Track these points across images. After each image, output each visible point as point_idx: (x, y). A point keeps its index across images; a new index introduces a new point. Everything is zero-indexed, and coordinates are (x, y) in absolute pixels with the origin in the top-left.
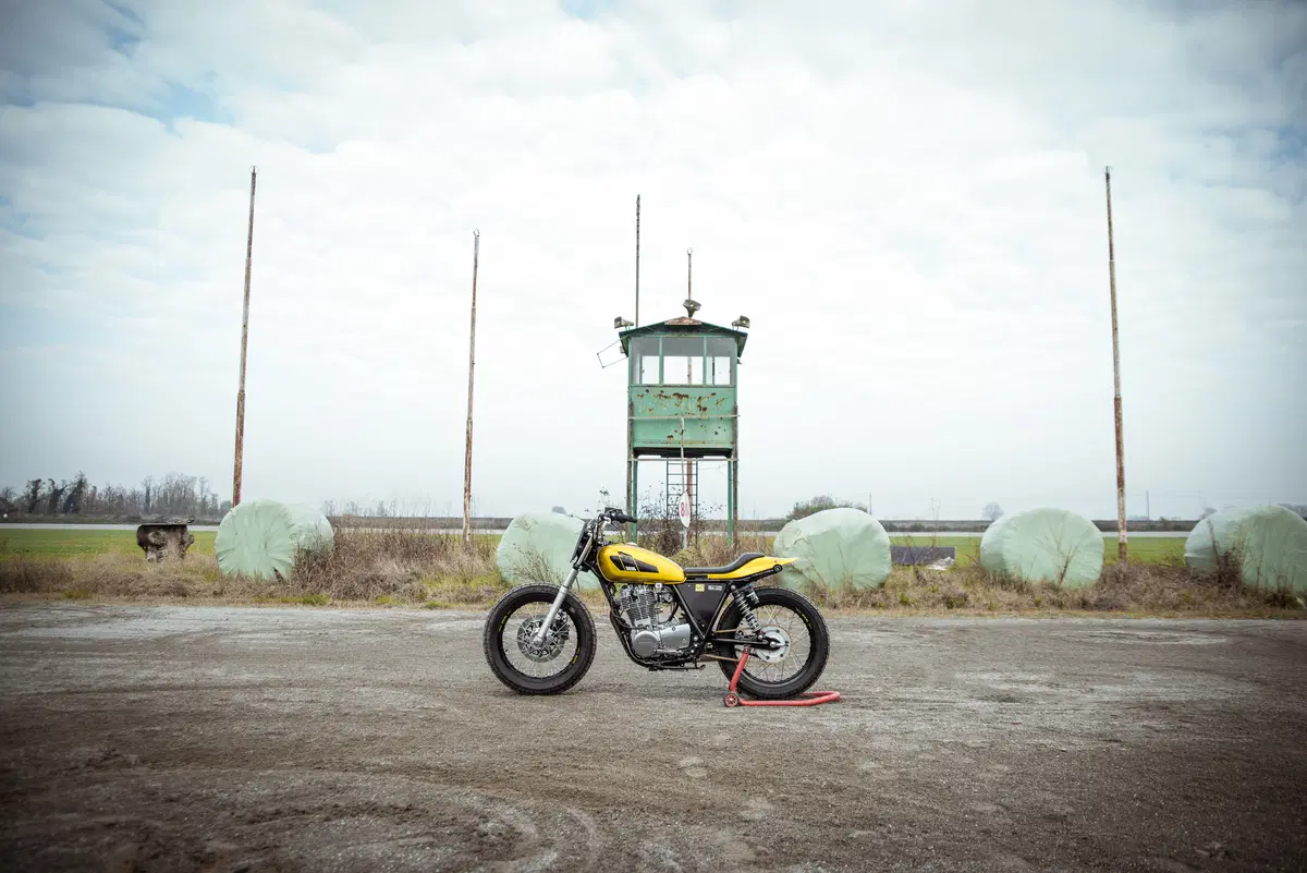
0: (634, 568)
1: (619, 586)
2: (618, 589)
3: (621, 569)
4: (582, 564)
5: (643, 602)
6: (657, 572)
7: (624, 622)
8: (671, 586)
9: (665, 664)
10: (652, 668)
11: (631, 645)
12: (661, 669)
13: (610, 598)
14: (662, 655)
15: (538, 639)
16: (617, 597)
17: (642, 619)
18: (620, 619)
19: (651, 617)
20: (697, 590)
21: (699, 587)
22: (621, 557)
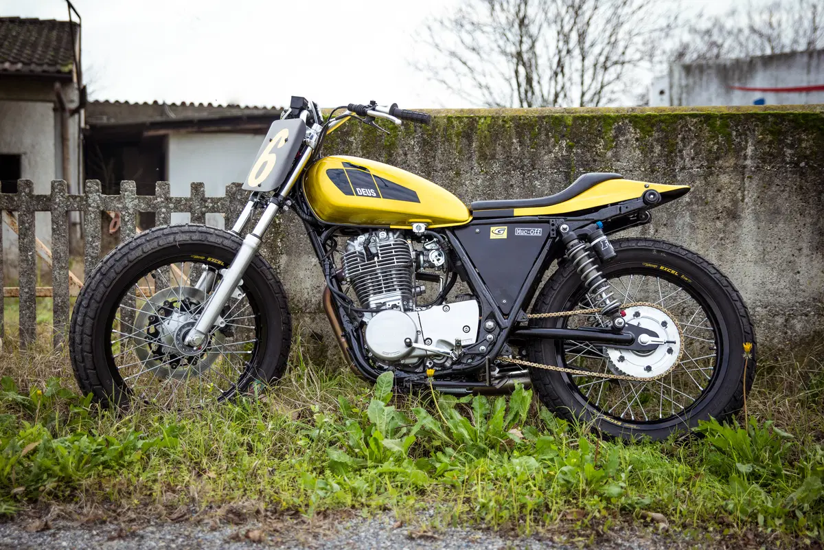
0: (372, 192)
5: (387, 260)
6: (417, 201)
8: (444, 233)
15: (197, 335)
17: (382, 292)
18: (339, 295)
19: (400, 289)
20: (493, 236)
21: (496, 232)
22: (347, 171)
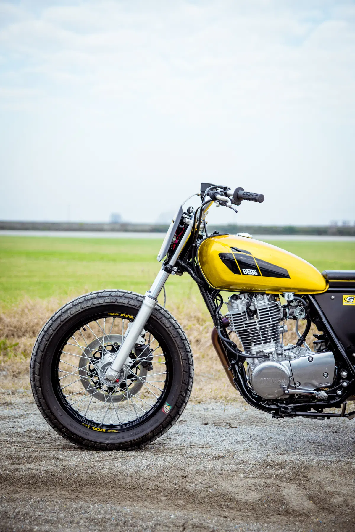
0: (254, 272)
1: (226, 295)
2: (226, 299)
3: (236, 271)
4: (177, 264)
5: (265, 320)
6: (288, 277)
7: (235, 346)
8: (306, 297)
9: (296, 409)
10: (277, 414)
11: (245, 380)
12: (291, 416)
13: (214, 312)
14: (292, 395)
15: (112, 372)
16: (224, 311)
17: (261, 343)
18: (227, 342)
19: (274, 340)
20: (345, 303)
21: (348, 300)
22: (234, 254)
